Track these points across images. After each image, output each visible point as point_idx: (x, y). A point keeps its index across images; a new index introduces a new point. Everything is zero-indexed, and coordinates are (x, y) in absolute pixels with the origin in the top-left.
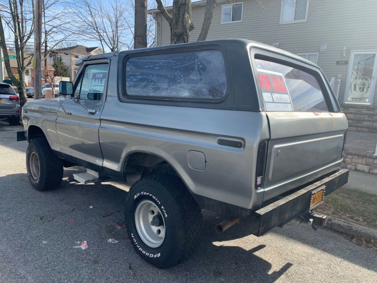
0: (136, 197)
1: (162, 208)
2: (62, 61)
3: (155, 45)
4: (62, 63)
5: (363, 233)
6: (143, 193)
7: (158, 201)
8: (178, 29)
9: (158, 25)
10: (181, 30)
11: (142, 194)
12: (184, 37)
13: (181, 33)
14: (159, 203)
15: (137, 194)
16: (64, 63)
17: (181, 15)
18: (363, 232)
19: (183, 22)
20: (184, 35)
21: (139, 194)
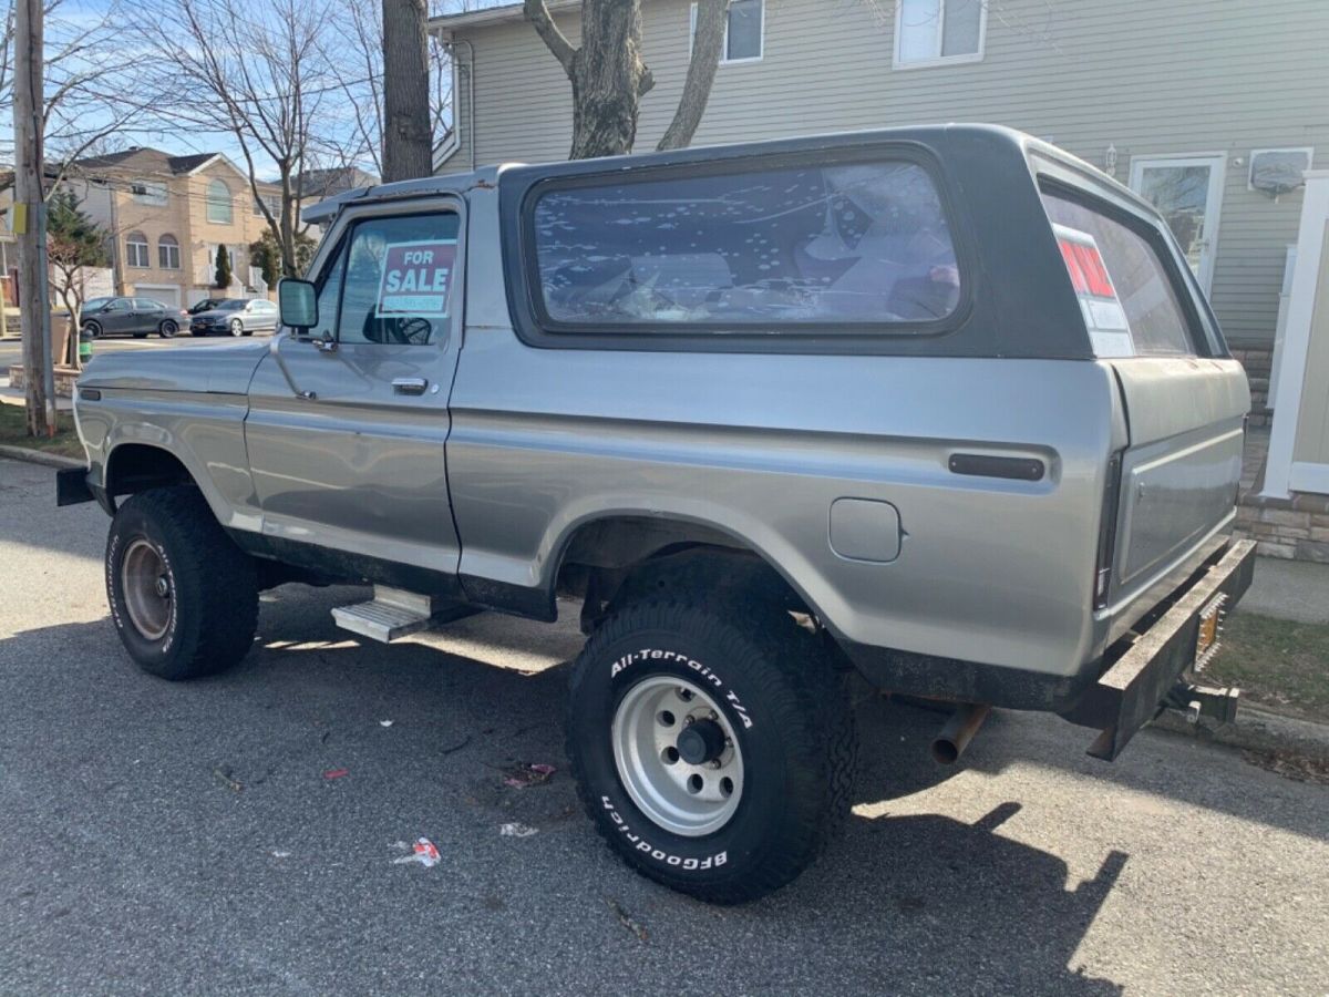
0: (616, 668)
1: (732, 697)
2: (78, 209)
3: (454, 144)
4: (80, 215)
5: (1302, 741)
6: (649, 654)
7: (712, 677)
8: (601, 88)
9: (460, 74)
10: (612, 91)
11: (645, 657)
12: (624, 115)
13: (614, 103)
14: (719, 683)
15: (623, 660)
16: (84, 217)
17: (613, 40)
18: (1301, 737)
19: (618, 63)
20: (622, 108)
21: (630, 657)
